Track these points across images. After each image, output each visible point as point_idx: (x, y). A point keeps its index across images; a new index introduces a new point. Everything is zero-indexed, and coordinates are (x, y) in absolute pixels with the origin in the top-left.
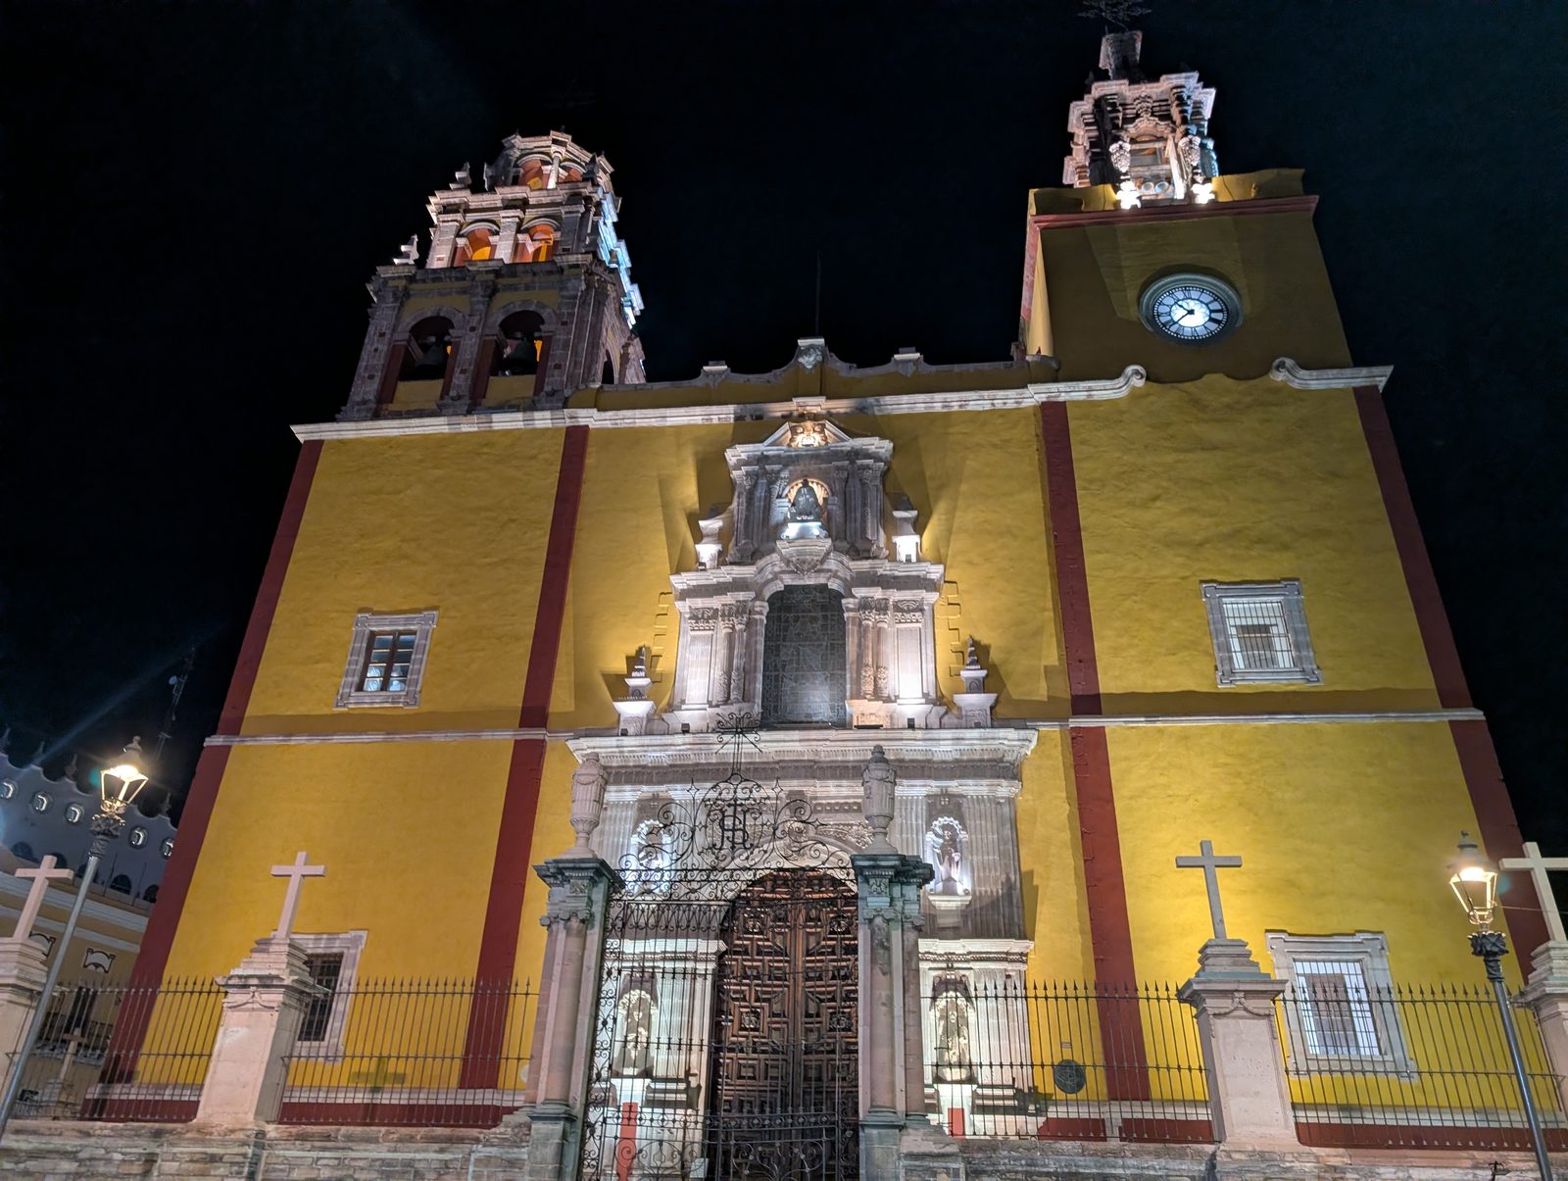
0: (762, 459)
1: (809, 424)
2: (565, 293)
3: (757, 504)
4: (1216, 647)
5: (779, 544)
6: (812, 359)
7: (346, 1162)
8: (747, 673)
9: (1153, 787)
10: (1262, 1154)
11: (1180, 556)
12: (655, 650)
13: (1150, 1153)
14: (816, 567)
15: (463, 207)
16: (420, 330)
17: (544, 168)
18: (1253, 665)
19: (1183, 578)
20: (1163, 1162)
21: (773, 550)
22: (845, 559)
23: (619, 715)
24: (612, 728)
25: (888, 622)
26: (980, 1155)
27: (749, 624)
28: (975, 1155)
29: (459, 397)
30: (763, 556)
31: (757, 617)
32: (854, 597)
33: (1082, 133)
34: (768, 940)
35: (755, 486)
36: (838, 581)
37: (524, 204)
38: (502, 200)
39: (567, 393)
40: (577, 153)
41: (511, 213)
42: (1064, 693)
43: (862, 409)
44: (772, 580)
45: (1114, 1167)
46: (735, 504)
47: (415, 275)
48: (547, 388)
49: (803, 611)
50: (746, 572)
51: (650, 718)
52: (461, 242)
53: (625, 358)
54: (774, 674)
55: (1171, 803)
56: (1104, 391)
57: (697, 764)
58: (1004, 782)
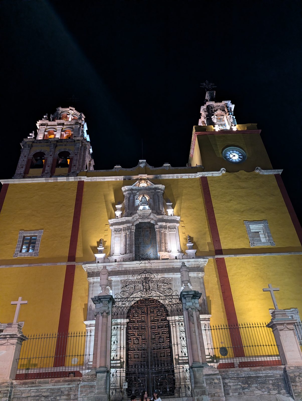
0: (132, 190)
1: (143, 181)
2: (76, 147)
3: (131, 201)
4: (249, 237)
5: (138, 211)
6: (143, 165)
7: (39, 390)
8: (131, 245)
9: (238, 273)
10: (297, 367)
11: (238, 214)
12: (105, 240)
13: (268, 369)
14: (148, 217)
15: (46, 124)
16: (36, 155)
17: (67, 116)
18: (258, 241)
19: (239, 220)
20: (272, 371)
21: (136, 213)
22: (155, 215)
23: (96, 258)
24: (94, 261)
25: (167, 232)
26: (224, 373)
27: (131, 232)
28: (222, 374)
29: (47, 173)
30: (133, 214)
31: (133, 230)
32: (158, 225)
33: (203, 113)
34: (140, 318)
35: (130, 197)
36: (153, 221)
37: (63, 124)
38: (57, 123)
39: (78, 172)
40: (76, 113)
41: (60, 126)
42: (213, 249)
43: (156, 178)
44: (136, 221)
45: (260, 374)
46: (125, 201)
47: (34, 141)
48: (72, 171)
49: (144, 229)
50: (129, 218)
51: (104, 258)
52: (46, 133)
53: (90, 164)
54: (137, 245)
55: (242, 277)
56: (216, 174)
57: (119, 271)
58: (201, 273)
